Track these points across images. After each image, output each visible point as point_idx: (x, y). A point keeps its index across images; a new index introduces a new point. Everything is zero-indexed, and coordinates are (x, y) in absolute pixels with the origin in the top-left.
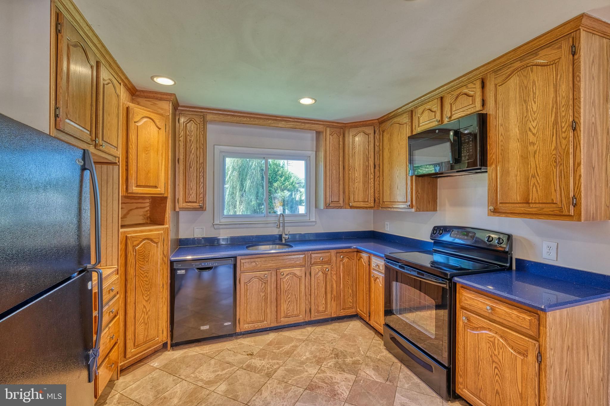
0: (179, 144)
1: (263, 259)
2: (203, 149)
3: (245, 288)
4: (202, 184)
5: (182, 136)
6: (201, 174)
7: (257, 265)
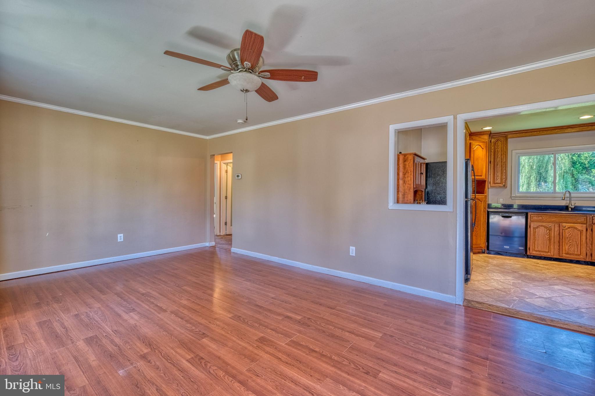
0: (491, 154)
1: (548, 216)
2: (505, 154)
3: (533, 231)
4: (505, 174)
5: (492, 149)
6: (504, 168)
7: (543, 219)
